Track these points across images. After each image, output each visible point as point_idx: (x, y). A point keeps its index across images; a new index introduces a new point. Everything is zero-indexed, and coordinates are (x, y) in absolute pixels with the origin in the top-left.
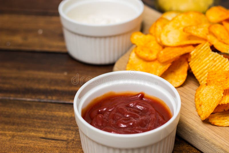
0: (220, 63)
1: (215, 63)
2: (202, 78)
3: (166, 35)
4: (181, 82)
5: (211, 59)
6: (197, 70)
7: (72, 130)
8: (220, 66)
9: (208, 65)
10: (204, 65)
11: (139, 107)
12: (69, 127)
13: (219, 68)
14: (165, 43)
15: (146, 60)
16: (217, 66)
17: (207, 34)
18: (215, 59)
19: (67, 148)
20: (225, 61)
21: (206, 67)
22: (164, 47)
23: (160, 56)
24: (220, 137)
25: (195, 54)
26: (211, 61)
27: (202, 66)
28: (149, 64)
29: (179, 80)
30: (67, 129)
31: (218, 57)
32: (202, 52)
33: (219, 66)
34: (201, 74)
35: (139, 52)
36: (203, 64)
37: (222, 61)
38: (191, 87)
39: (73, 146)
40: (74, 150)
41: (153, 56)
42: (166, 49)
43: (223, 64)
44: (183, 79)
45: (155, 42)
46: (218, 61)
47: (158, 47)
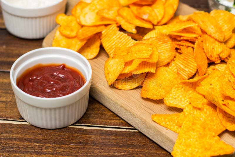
0: (124, 40)
1: (121, 40)
2: (111, 52)
3: (84, 17)
4: (95, 54)
5: (118, 37)
6: (107, 45)
7: (10, 94)
8: (125, 43)
9: (116, 42)
10: (112, 41)
11: (60, 75)
12: (7, 91)
13: (124, 44)
14: (83, 23)
15: (68, 37)
16: (122, 42)
17: (116, 16)
18: (121, 37)
19: (6, 108)
20: (128, 38)
21: (114, 43)
22: (82, 26)
23: (79, 34)
24: (122, 98)
25: (105, 33)
26: (118, 39)
27: (111, 42)
28: (70, 40)
29: (93, 53)
30: (6, 93)
31: (123, 36)
32: (111, 31)
33: (124, 43)
34: (110, 48)
35: (63, 30)
36: (112, 40)
37: (127, 38)
38: (102, 59)
39: (10, 106)
40: (11, 109)
41: (73, 34)
42: (84, 28)
43: (127, 41)
44: (96, 52)
45: (75, 22)
46: (123, 39)
47: (77, 26)
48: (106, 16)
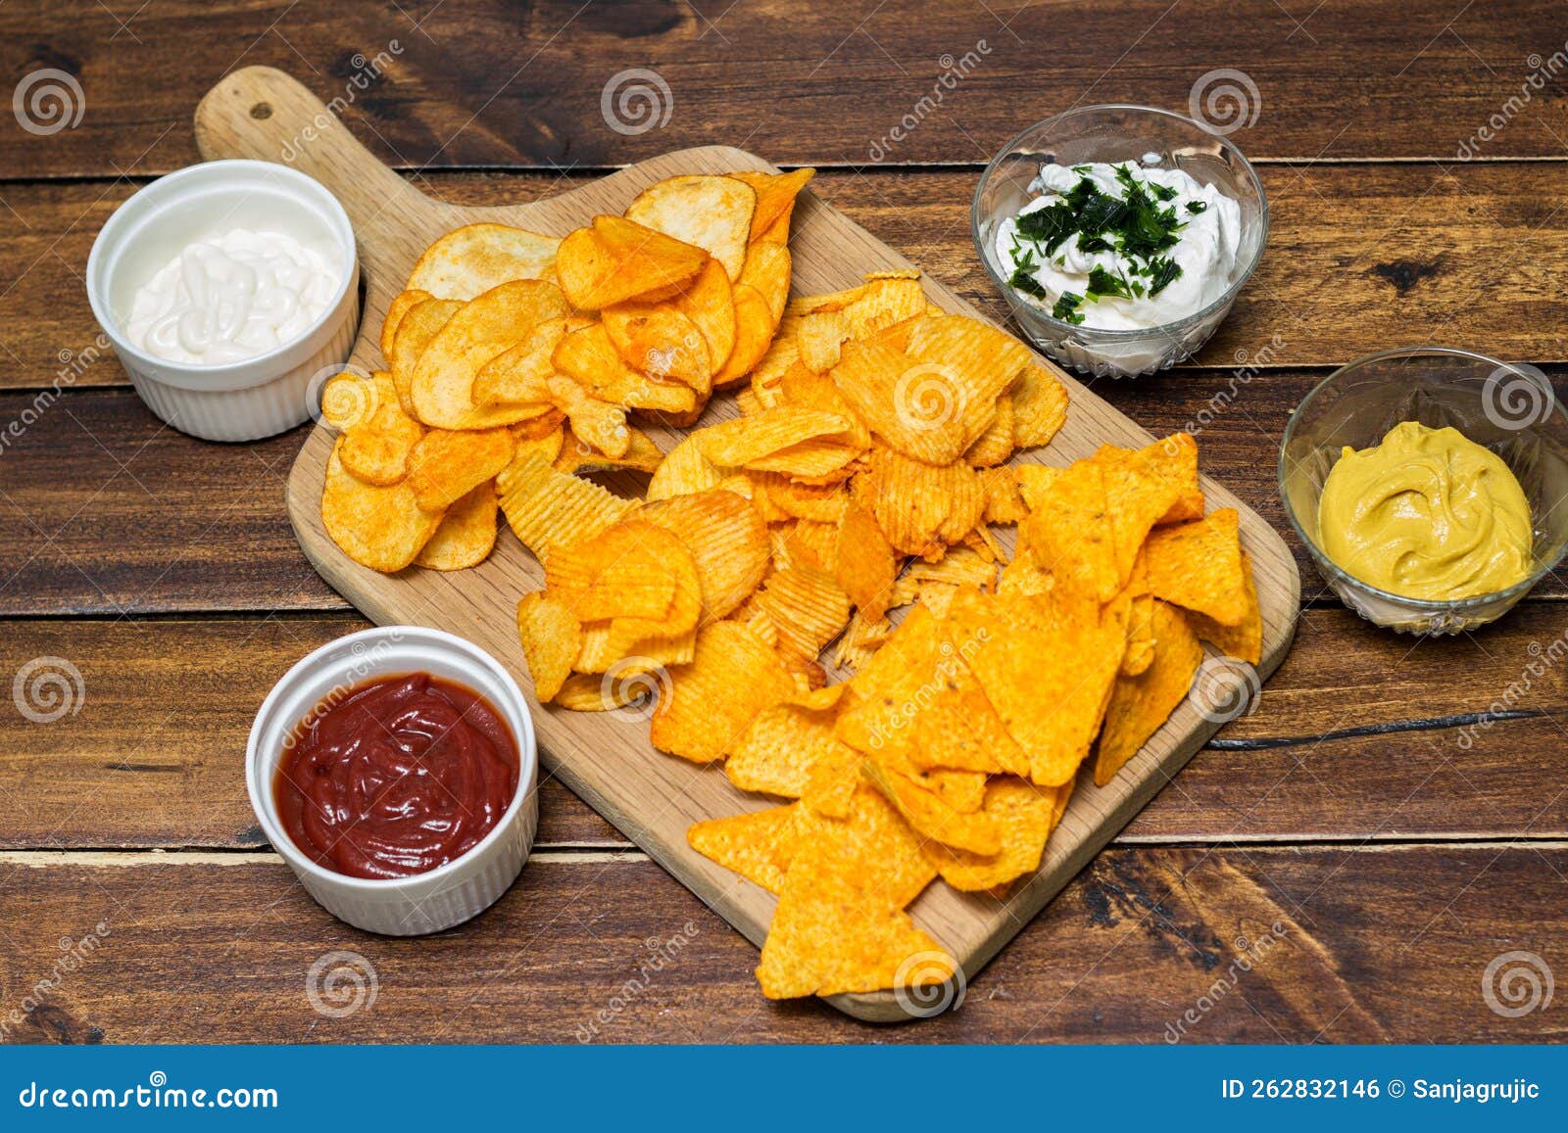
0: (583, 502)
1: (571, 501)
2: (540, 543)
3: (430, 388)
4: (484, 548)
5: (558, 490)
6: (523, 523)
7: (192, 728)
8: (586, 509)
9: (551, 508)
10: (539, 507)
12: (181, 716)
13: (582, 514)
14: (428, 417)
15: (374, 483)
16: (577, 507)
18: (570, 491)
19: (185, 794)
20: (598, 494)
21: (548, 512)
22: (427, 429)
23: (417, 466)
24: (586, 749)
25: (510, 484)
26: (558, 496)
27: (535, 512)
28: (384, 492)
29: (476, 545)
30: (177, 725)
31: (575, 486)
32: (531, 473)
33: (582, 509)
34: (533, 532)
35: (353, 456)
36: (536, 504)
37: (592, 493)
38: (510, 568)
39: (201, 788)
40: (205, 797)
41: (394, 468)
42: (433, 435)
43: (593, 503)
44: (486, 540)
45: (396, 406)
46: (577, 497)
47: (407, 427)
48: (510, 394)
